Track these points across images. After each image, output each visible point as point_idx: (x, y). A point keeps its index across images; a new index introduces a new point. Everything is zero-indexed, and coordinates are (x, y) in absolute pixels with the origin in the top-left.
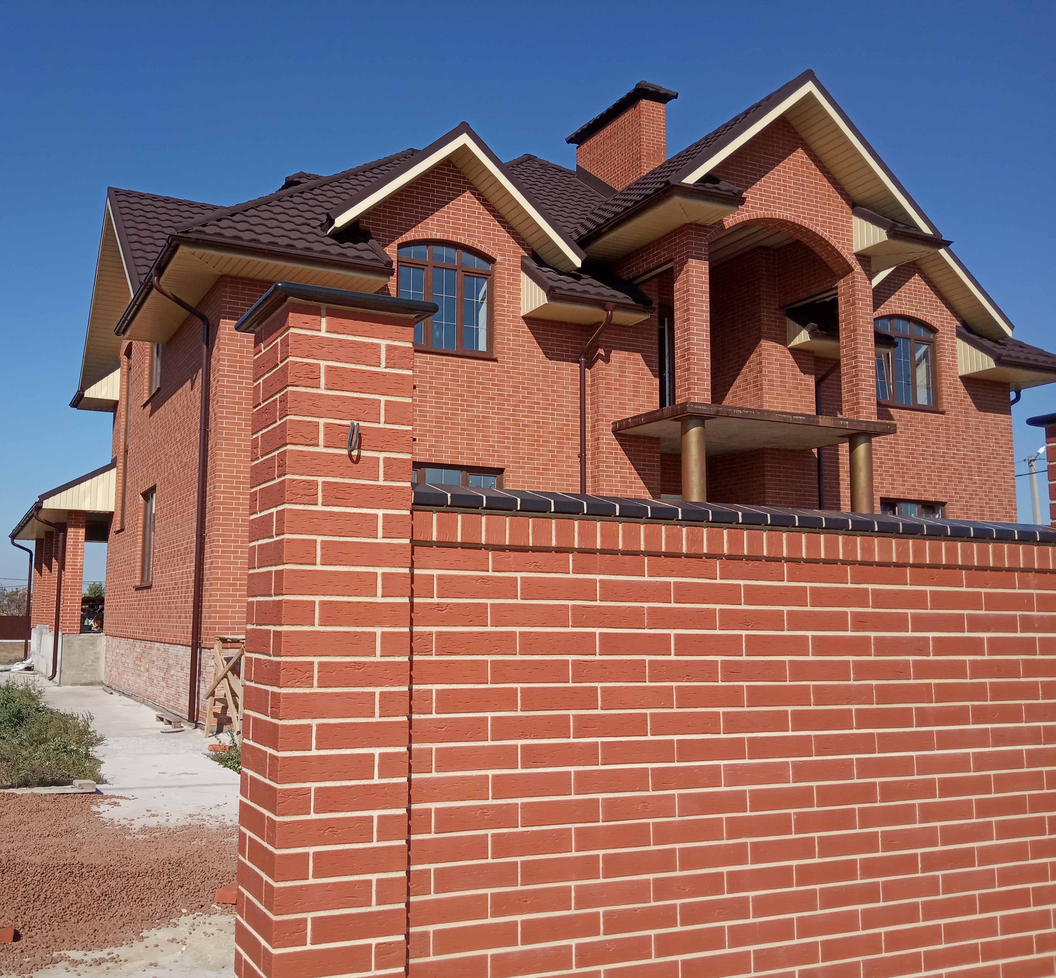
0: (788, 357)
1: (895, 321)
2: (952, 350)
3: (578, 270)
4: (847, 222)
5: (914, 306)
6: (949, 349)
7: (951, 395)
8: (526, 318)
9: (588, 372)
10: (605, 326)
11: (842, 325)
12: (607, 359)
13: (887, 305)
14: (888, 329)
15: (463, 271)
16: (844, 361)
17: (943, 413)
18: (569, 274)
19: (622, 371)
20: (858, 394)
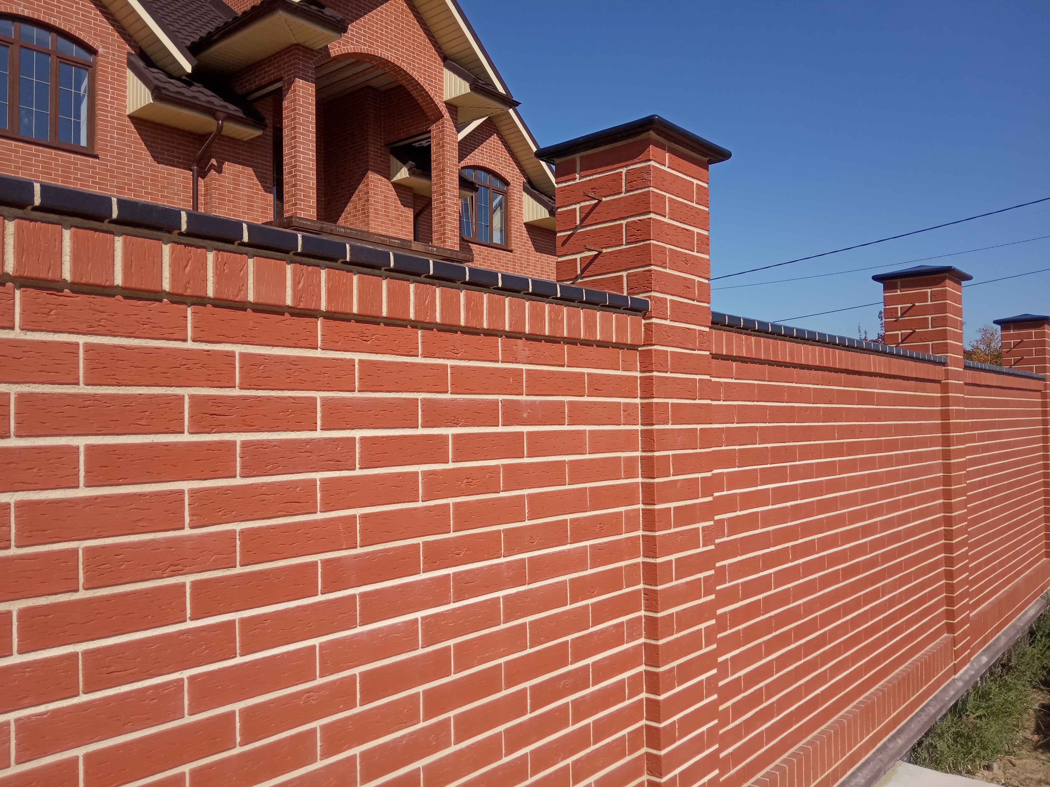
0: (392, 191)
1: (479, 172)
2: (520, 201)
3: (188, 75)
4: (439, 72)
5: (492, 160)
6: (517, 200)
7: (517, 238)
8: (131, 117)
9: (201, 182)
10: (216, 136)
11: (434, 165)
12: (219, 170)
13: (472, 157)
14: (472, 176)
15: (58, 57)
16: (434, 196)
17: (511, 251)
18: (179, 79)
19: (236, 183)
20: (445, 226)
